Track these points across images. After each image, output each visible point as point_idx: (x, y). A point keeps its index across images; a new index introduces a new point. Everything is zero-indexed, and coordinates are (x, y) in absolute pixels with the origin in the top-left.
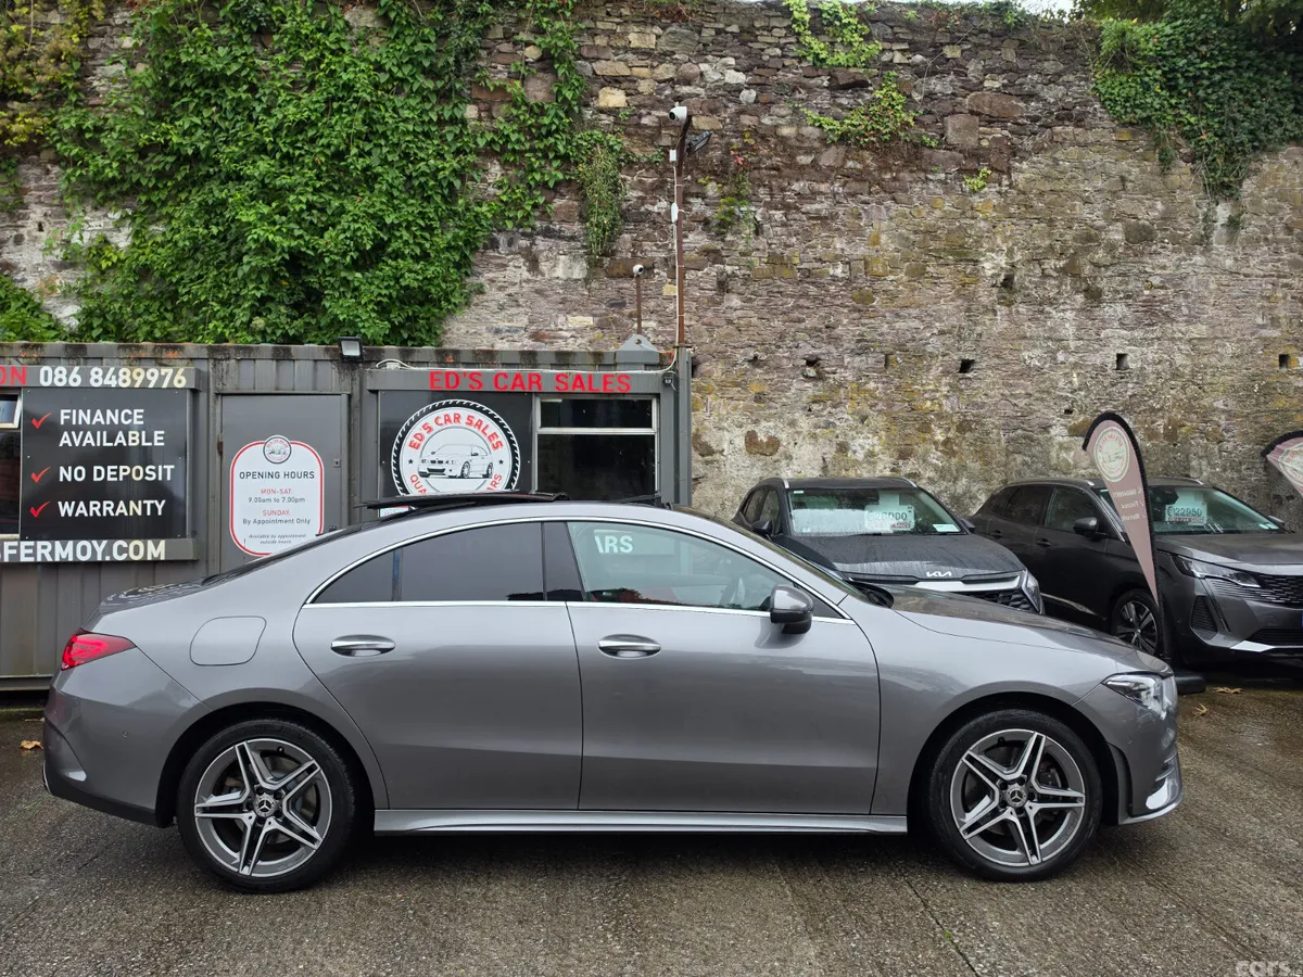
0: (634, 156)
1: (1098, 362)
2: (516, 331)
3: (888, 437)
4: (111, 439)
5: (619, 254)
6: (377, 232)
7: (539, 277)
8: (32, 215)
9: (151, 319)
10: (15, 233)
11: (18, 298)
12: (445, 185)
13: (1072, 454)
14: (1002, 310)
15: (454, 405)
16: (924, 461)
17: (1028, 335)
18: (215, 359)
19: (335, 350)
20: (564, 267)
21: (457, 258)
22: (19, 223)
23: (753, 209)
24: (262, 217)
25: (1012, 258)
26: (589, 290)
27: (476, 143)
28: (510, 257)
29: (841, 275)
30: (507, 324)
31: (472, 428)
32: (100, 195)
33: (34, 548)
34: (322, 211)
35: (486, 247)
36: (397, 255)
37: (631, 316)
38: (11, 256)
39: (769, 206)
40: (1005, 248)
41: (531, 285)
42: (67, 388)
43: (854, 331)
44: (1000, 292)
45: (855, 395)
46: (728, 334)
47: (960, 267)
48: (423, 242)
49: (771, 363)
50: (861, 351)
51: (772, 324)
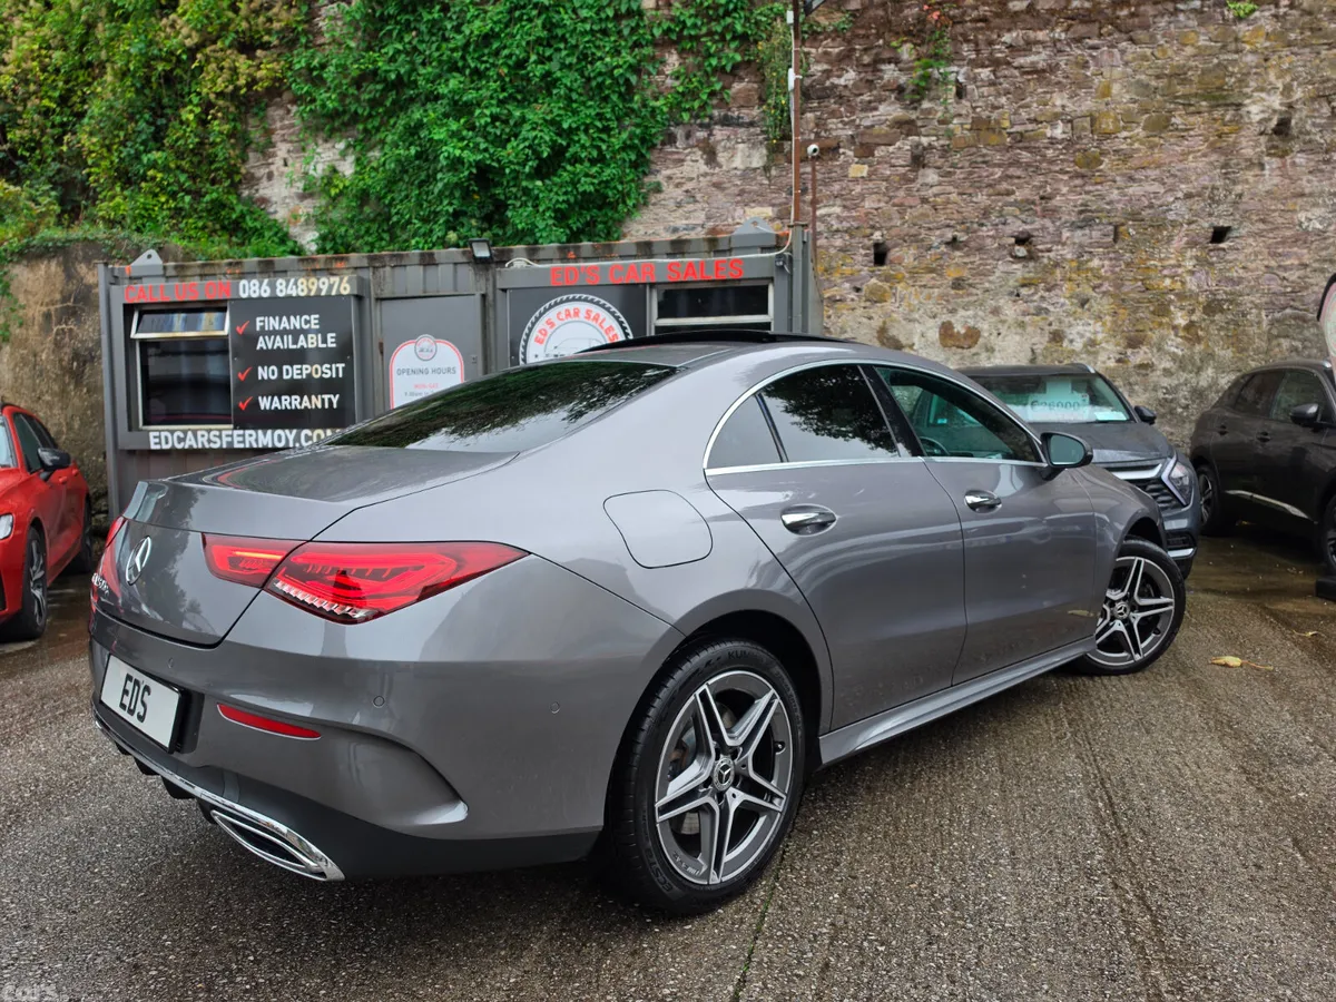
0: (818, 24)
2: (693, 228)
3: (1115, 322)
6: (555, 138)
7: (717, 170)
8: (279, 153)
9: (370, 239)
10: (267, 171)
11: (270, 228)
12: (621, 81)
14: (1272, 163)
15: (574, 299)
16: (1159, 349)
17: (1307, 191)
18: (374, 267)
19: (469, 252)
20: (742, 155)
21: (633, 157)
22: (270, 161)
24: (453, 134)
25: (1289, 97)
26: (769, 178)
27: (652, 35)
28: (687, 151)
29: (1061, 137)
30: (684, 222)
31: (591, 321)
32: (328, 127)
33: (243, 436)
34: (506, 122)
35: (663, 143)
36: (576, 160)
38: (266, 191)
39: (974, 64)
40: (1280, 85)
41: (708, 178)
42: (260, 298)
43: (1075, 201)
44: (1270, 140)
45: (1074, 276)
46: (922, 214)
47: (1216, 114)
48: (600, 144)
49: (972, 244)
50: (1083, 224)
51: (974, 199)
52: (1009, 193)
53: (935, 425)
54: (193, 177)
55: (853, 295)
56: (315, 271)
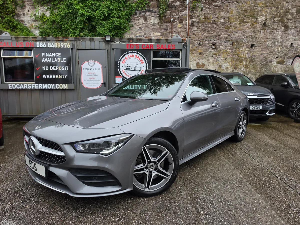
1: (286, 45)
2: (141, 37)
3: (232, 64)
4: (54, 60)
5: (167, 16)
6: (109, 11)
7: (147, 23)
8: (27, 8)
9: (56, 34)
10: (23, 13)
11: (25, 29)
13: (277, 68)
14: (263, 31)
15: (132, 52)
16: (240, 70)
17: (269, 38)
18: (76, 41)
19: (104, 39)
20: (153, 20)
21: (127, 18)
22: (24, 10)
23: (201, 4)
24: (81, 8)
25: (266, 18)
26: (159, 26)
28: (140, 17)
29: (222, 22)
30: (139, 35)
31: (137, 58)
32: (42, 3)
33: (38, 85)
34: (95, 6)
35: (134, 15)
36: (113, 17)
37: (169, 33)
38: (23, 19)
39: (205, 3)
40: (265, 15)
41: (145, 25)
42: (43, 48)
43: (225, 36)
44: (263, 26)
45: (224, 53)
46: (193, 37)
47: (253, 20)
48: (119, 14)
49: (204, 45)
50: (227, 42)
51: (204, 35)
54: (1, 13)
56: (59, 41)
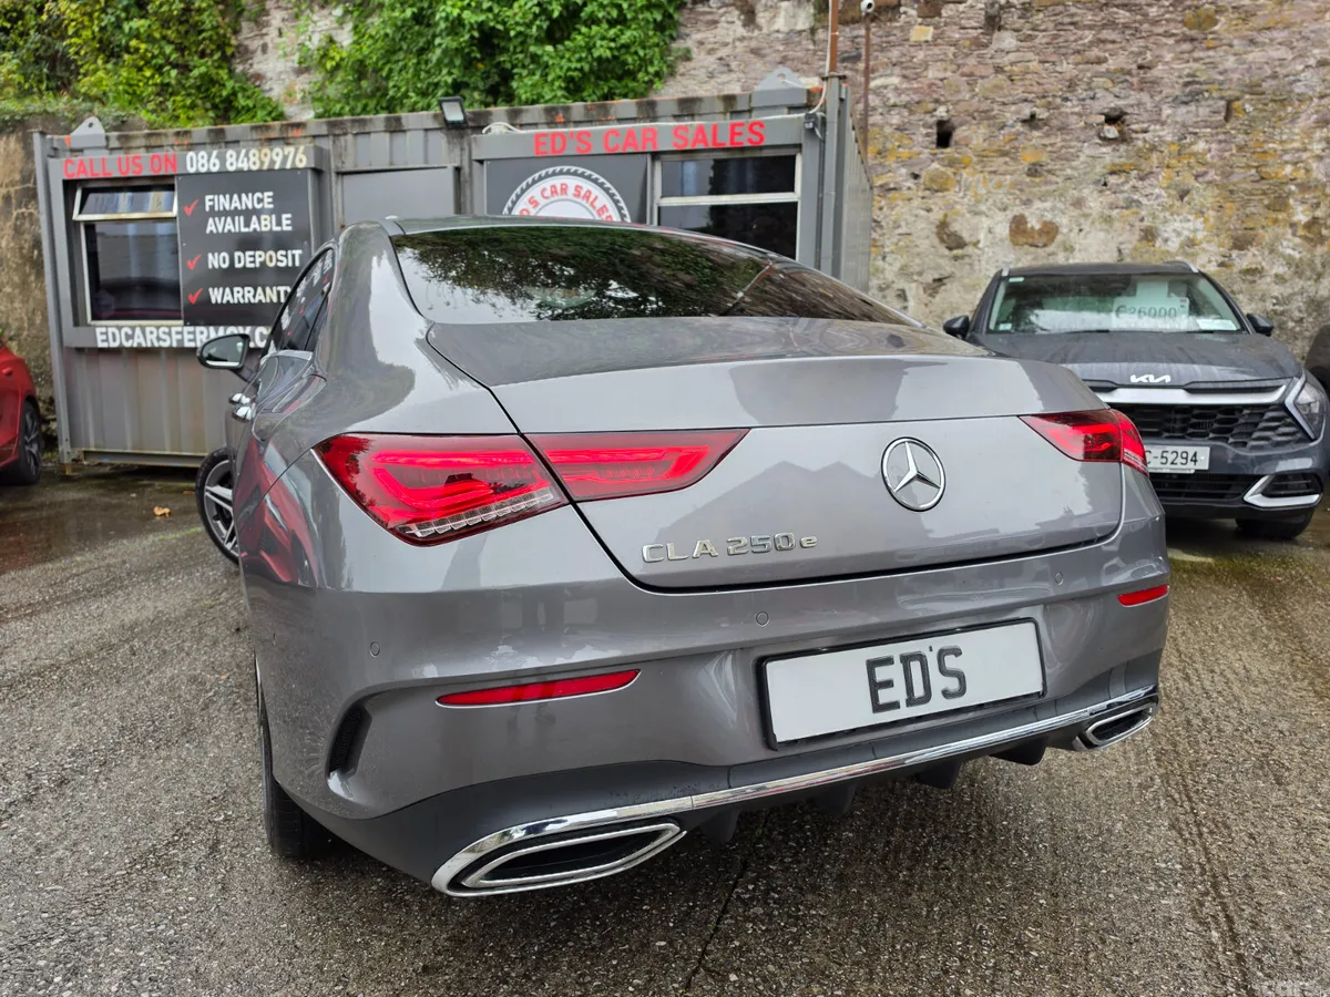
3: (1219, 218)
4: (247, 224)
7: (756, 33)
8: (273, 22)
10: (261, 42)
11: (263, 107)
15: (561, 173)
16: (1272, 251)
18: (335, 135)
19: (440, 115)
20: (787, 16)
21: (659, 17)
22: (264, 31)
26: (814, 42)
28: (722, 11)
31: (579, 200)
33: (194, 333)
35: (694, 2)
38: (261, 66)
41: (745, 43)
42: (209, 173)
43: (1180, 70)
45: (1174, 162)
46: (996, 86)
49: (1054, 122)
50: (1189, 98)
51: (1058, 69)
52: (1100, 61)
53: (996, 332)
54: (181, 49)
55: (910, 183)
